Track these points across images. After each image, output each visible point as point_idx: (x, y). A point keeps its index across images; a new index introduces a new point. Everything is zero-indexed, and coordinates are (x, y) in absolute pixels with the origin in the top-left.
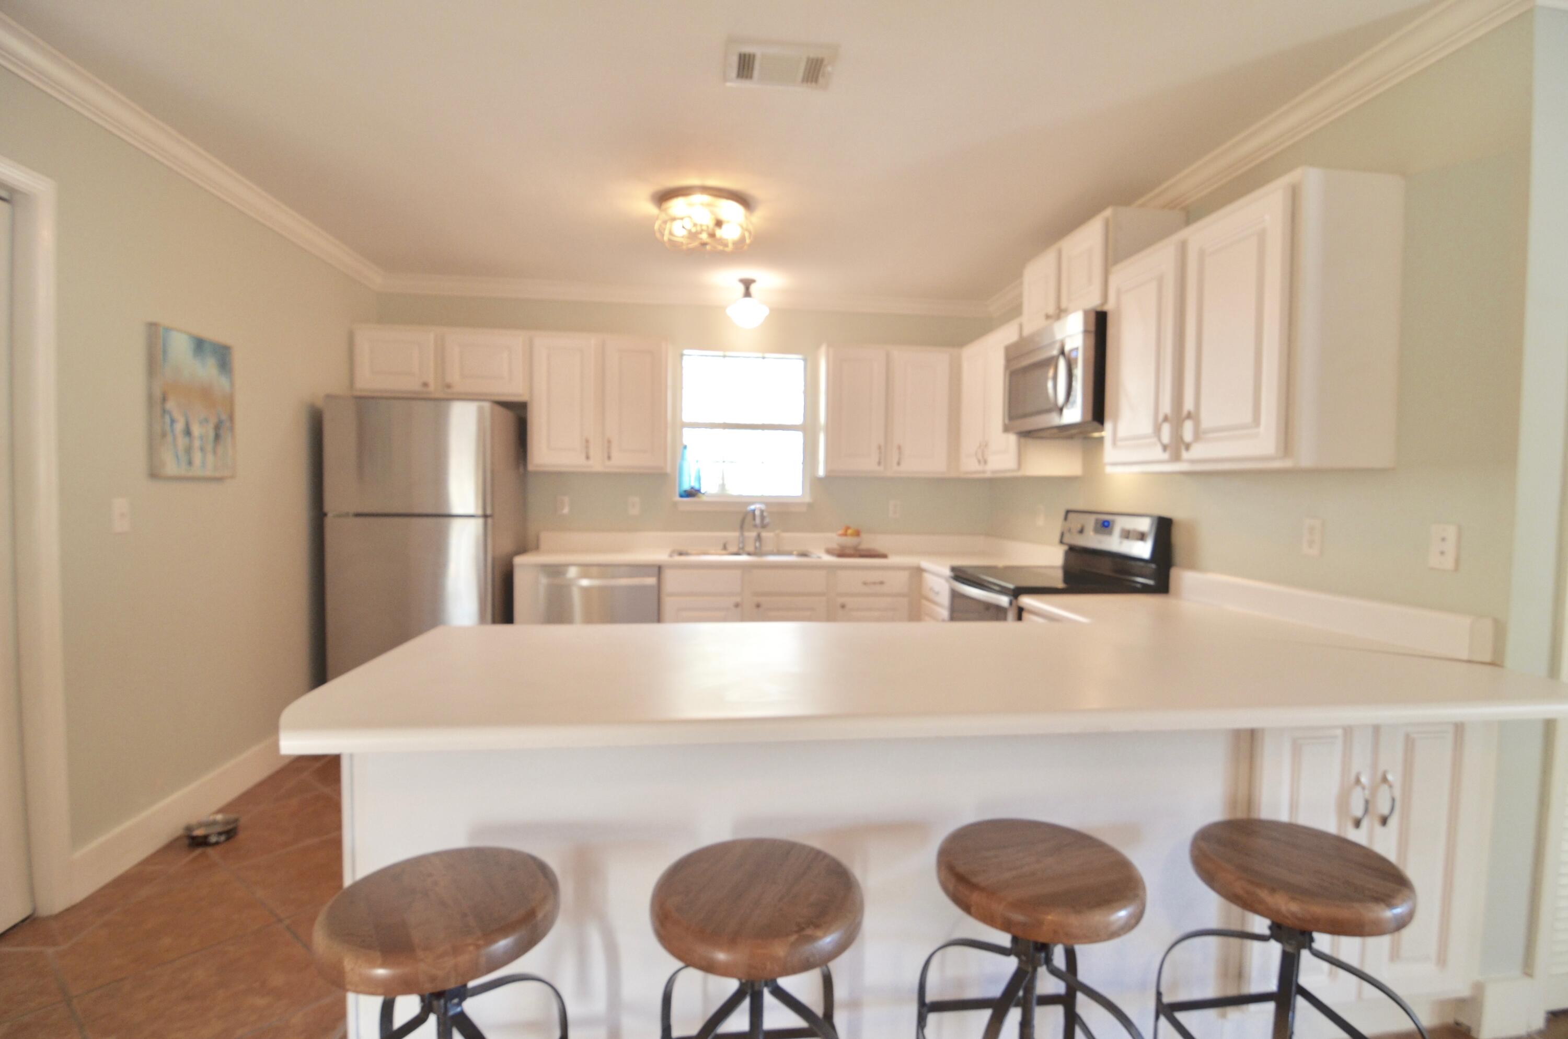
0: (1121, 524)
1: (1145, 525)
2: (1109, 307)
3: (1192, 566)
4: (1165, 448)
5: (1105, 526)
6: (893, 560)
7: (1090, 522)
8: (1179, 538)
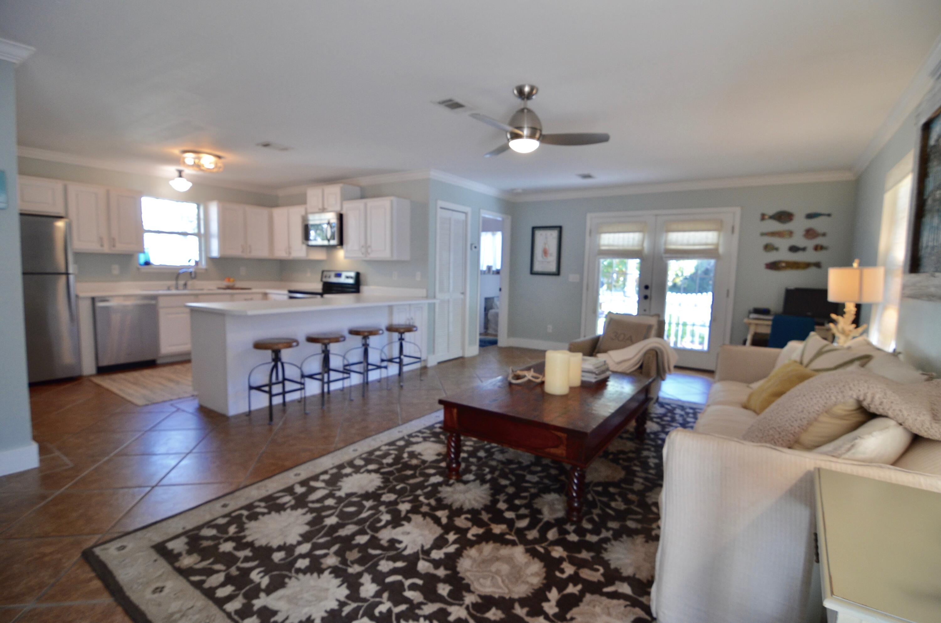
0: (344, 274)
1: (353, 274)
2: (343, 212)
3: (367, 285)
4: (363, 254)
5: (339, 275)
6: (254, 290)
7: (333, 274)
8: (362, 278)
